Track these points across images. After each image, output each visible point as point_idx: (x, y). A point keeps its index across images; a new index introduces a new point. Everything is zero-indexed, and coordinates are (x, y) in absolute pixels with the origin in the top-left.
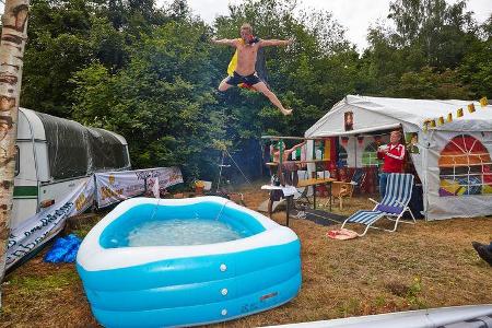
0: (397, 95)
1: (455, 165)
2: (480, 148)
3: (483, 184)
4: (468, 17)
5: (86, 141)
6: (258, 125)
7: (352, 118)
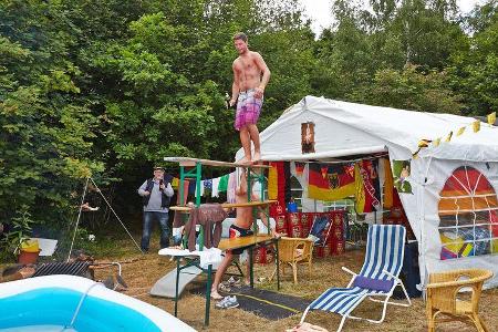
0: (370, 100)
1: (458, 211)
3: (492, 239)
7: (313, 133)
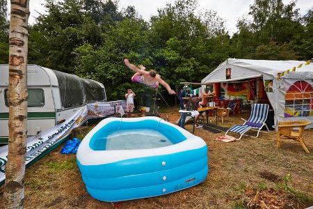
1: (295, 99)
2: (310, 88)
5: (81, 86)
7: (230, 72)
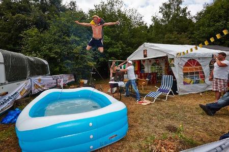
1: (189, 71)
2: (198, 64)
3: (200, 79)
4: (189, 13)
6: (107, 55)
7: (146, 52)
